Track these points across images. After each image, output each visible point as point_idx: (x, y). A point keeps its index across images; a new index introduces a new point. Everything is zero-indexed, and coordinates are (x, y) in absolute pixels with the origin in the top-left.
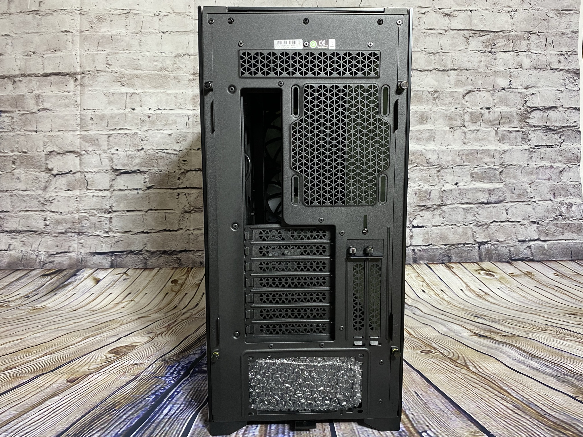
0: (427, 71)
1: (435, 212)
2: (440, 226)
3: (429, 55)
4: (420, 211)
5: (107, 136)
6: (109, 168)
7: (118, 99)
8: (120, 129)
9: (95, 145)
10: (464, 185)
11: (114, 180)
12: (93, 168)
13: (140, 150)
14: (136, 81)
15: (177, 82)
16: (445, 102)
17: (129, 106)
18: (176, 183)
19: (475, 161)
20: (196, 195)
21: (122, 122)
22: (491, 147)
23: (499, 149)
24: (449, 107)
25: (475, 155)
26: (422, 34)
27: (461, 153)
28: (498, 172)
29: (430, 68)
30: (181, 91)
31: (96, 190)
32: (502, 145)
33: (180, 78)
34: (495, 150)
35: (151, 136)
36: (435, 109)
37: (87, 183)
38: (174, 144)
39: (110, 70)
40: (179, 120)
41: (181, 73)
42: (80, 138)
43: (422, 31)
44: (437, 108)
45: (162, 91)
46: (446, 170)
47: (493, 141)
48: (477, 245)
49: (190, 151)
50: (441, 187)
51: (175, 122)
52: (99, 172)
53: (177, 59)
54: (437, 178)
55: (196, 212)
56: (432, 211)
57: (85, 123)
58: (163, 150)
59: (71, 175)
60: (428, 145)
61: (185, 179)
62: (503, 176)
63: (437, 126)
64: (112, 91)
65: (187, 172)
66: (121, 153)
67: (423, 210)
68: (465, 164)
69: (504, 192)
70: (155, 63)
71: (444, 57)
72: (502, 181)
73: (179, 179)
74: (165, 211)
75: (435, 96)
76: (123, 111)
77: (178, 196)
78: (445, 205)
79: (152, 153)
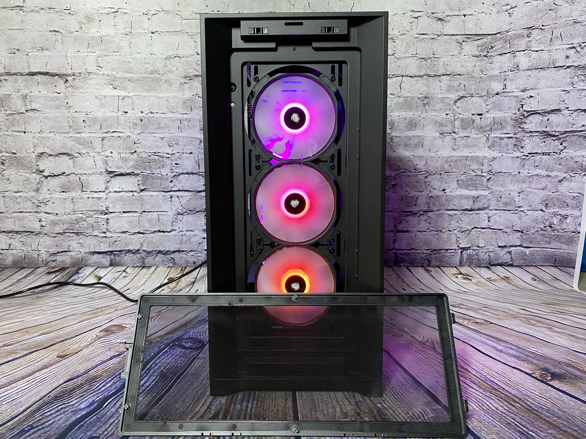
0: (418, 76)
1: (421, 217)
2: (425, 231)
3: (420, 60)
4: (406, 216)
5: (101, 139)
6: (104, 170)
7: (110, 102)
8: (113, 132)
9: (89, 147)
10: (451, 192)
11: (108, 182)
12: (87, 170)
13: (134, 153)
14: (129, 84)
15: (169, 86)
16: (436, 108)
17: (122, 109)
18: (169, 186)
19: (463, 168)
20: (188, 198)
21: (115, 125)
22: (480, 154)
23: (489, 156)
24: (440, 113)
25: (464, 161)
26: (414, 39)
27: (449, 160)
28: (485, 179)
29: (422, 74)
30: (173, 95)
31: (91, 192)
32: (492, 152)
33: (171, 81)
34: (484, 157)
35: (143, 139)
36: (424, 115)
37: (82, 185)
38: (166, 147)
39: (101, 73)
40: (171, 124)
41: (171, 76)
42: (73, 140)
43: (413, 36)
44: (426, 114)
45: (154, 94)
46: (434, 177)
47: (483, 148)
48: (460, 250)
49: (182, 155)
50: (428, 193)
51: (168, 127)
52: (93, 174)
53: (167, 62)
54: (424, 184)
55: (189, 214)
56: (418, 217)
57: (78, 126)
58: (155, 153)
59: (65, 177)
60: (416, 151)
61: (177, 182)
62: (490, 184)
63: (426, 133)
64: (103, 93)
65: (179, 175)
66: (115, 155)
67: (408, 215)
68: (453, 170)
69: (489, 200)
70: (146, 66)
71: (436, 63)
72: (488, 188)
73: (171, 181)
74: (158, 213)
75: (425, 102)
76: (115, 114)
77: (171, 198)
78: (432, 211)
79: (144, 156)
